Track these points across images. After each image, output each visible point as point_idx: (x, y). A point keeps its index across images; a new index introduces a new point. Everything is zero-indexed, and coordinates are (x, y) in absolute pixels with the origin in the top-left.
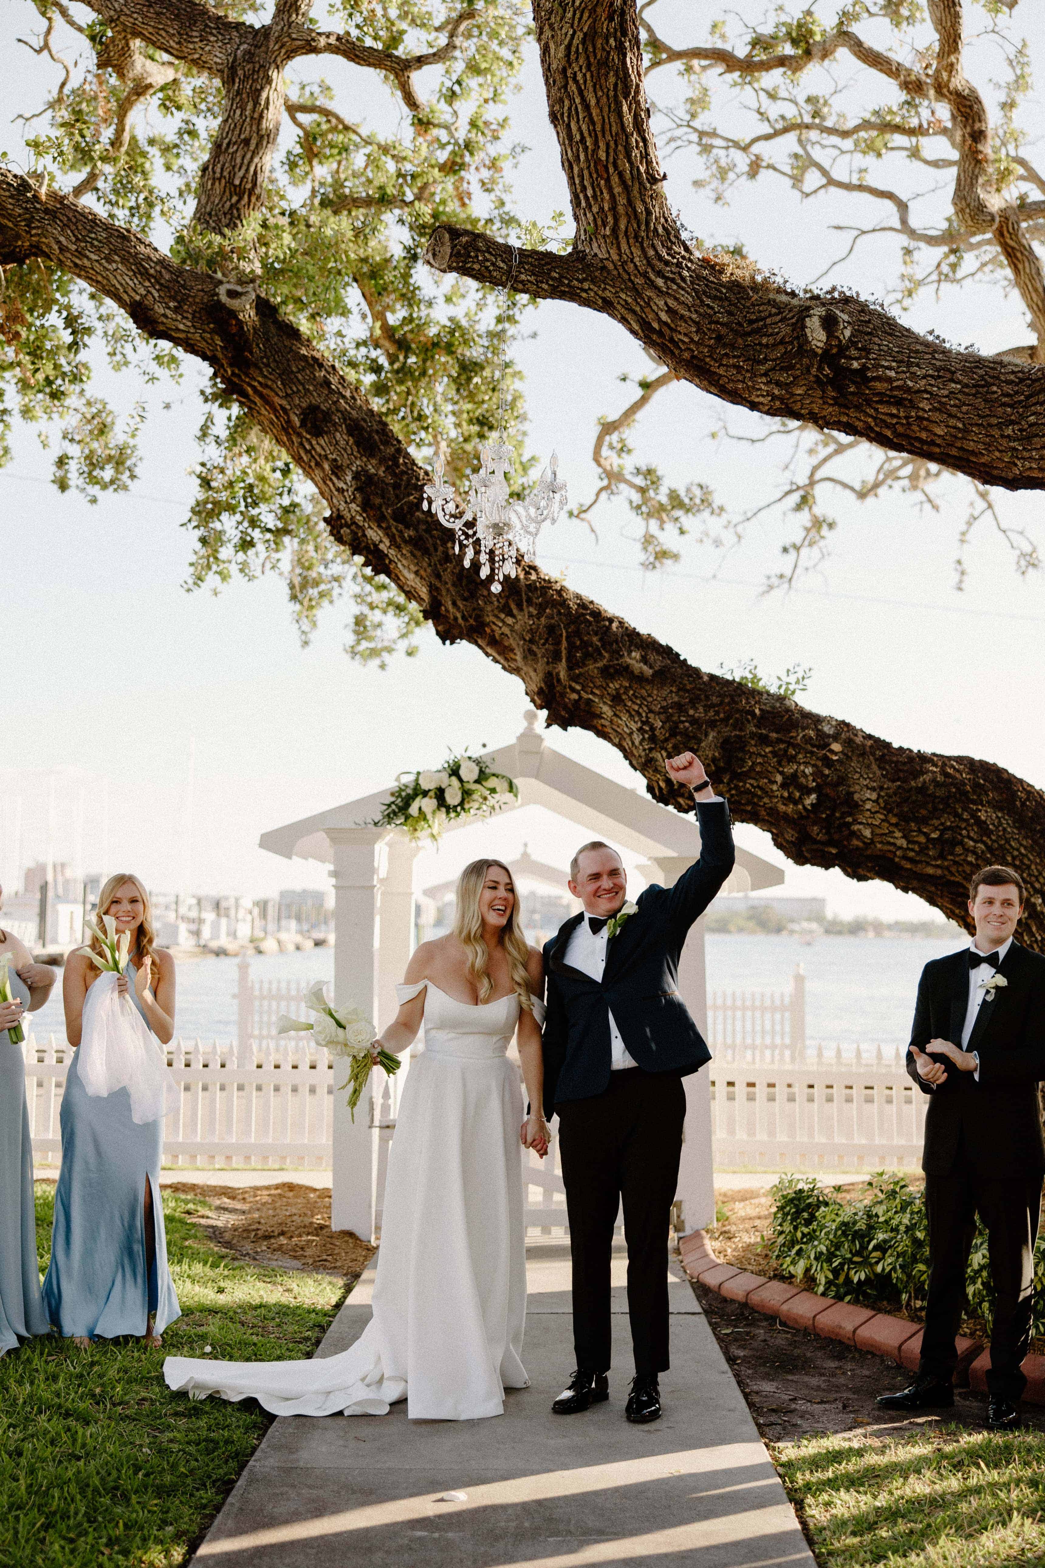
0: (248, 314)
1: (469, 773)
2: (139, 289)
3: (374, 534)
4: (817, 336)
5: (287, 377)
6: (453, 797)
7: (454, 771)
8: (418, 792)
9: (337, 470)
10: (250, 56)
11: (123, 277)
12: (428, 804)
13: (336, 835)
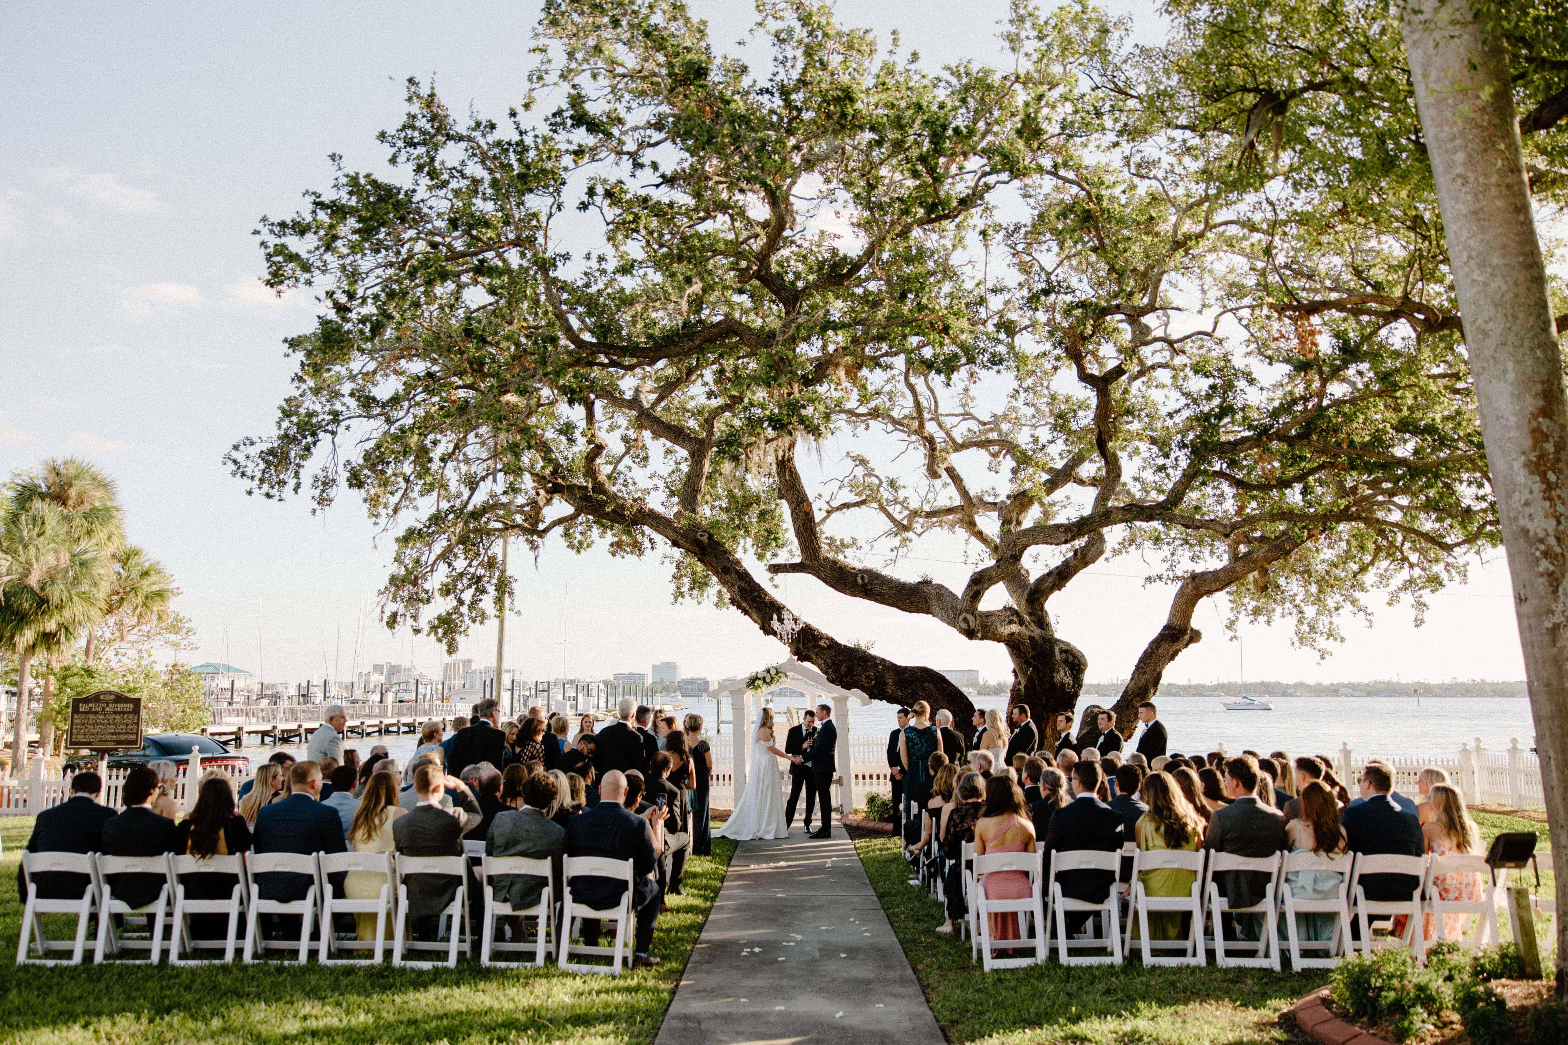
0: (705, 538)
1: (773, 672)
2: (675, 536)
3: (744, 604)
4: (860, 582)
5: (716, 557)
6: (768, 680)
7: (768, 671)
8: (757, 678)
9: (733, 585)
10: (699, 449)
11: (671, 534)
12: (760, 682)
13: (732, 693)
